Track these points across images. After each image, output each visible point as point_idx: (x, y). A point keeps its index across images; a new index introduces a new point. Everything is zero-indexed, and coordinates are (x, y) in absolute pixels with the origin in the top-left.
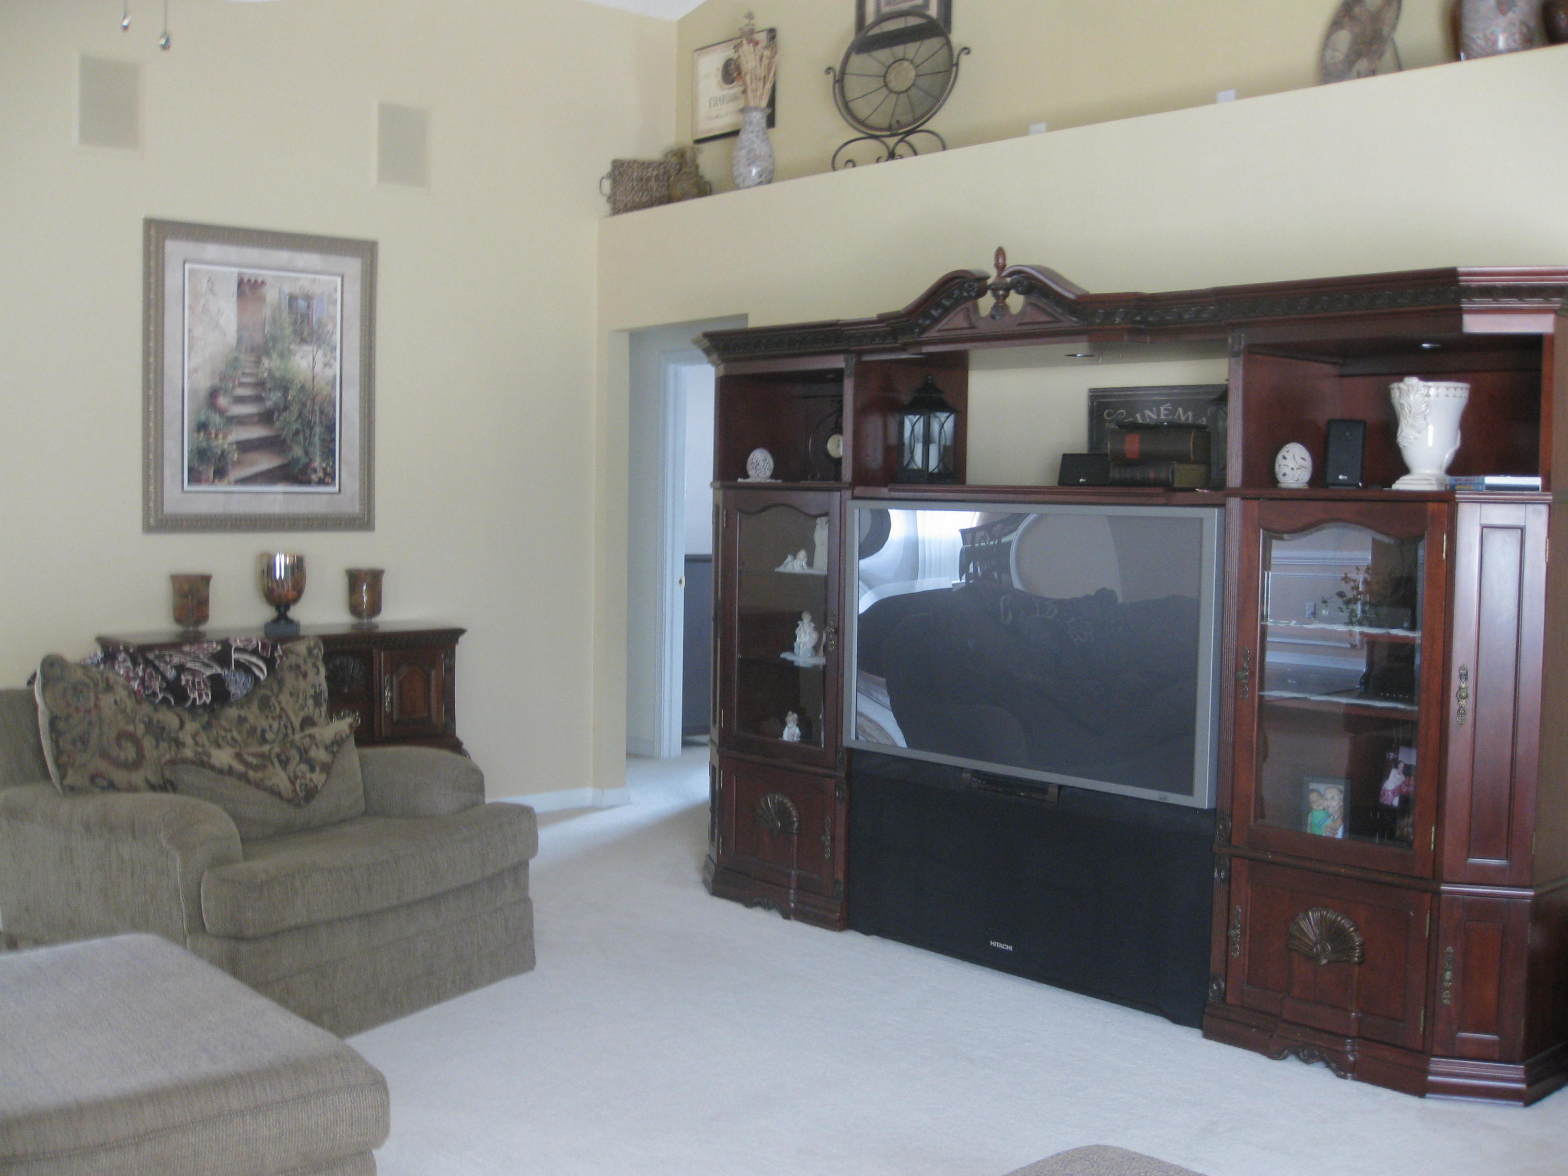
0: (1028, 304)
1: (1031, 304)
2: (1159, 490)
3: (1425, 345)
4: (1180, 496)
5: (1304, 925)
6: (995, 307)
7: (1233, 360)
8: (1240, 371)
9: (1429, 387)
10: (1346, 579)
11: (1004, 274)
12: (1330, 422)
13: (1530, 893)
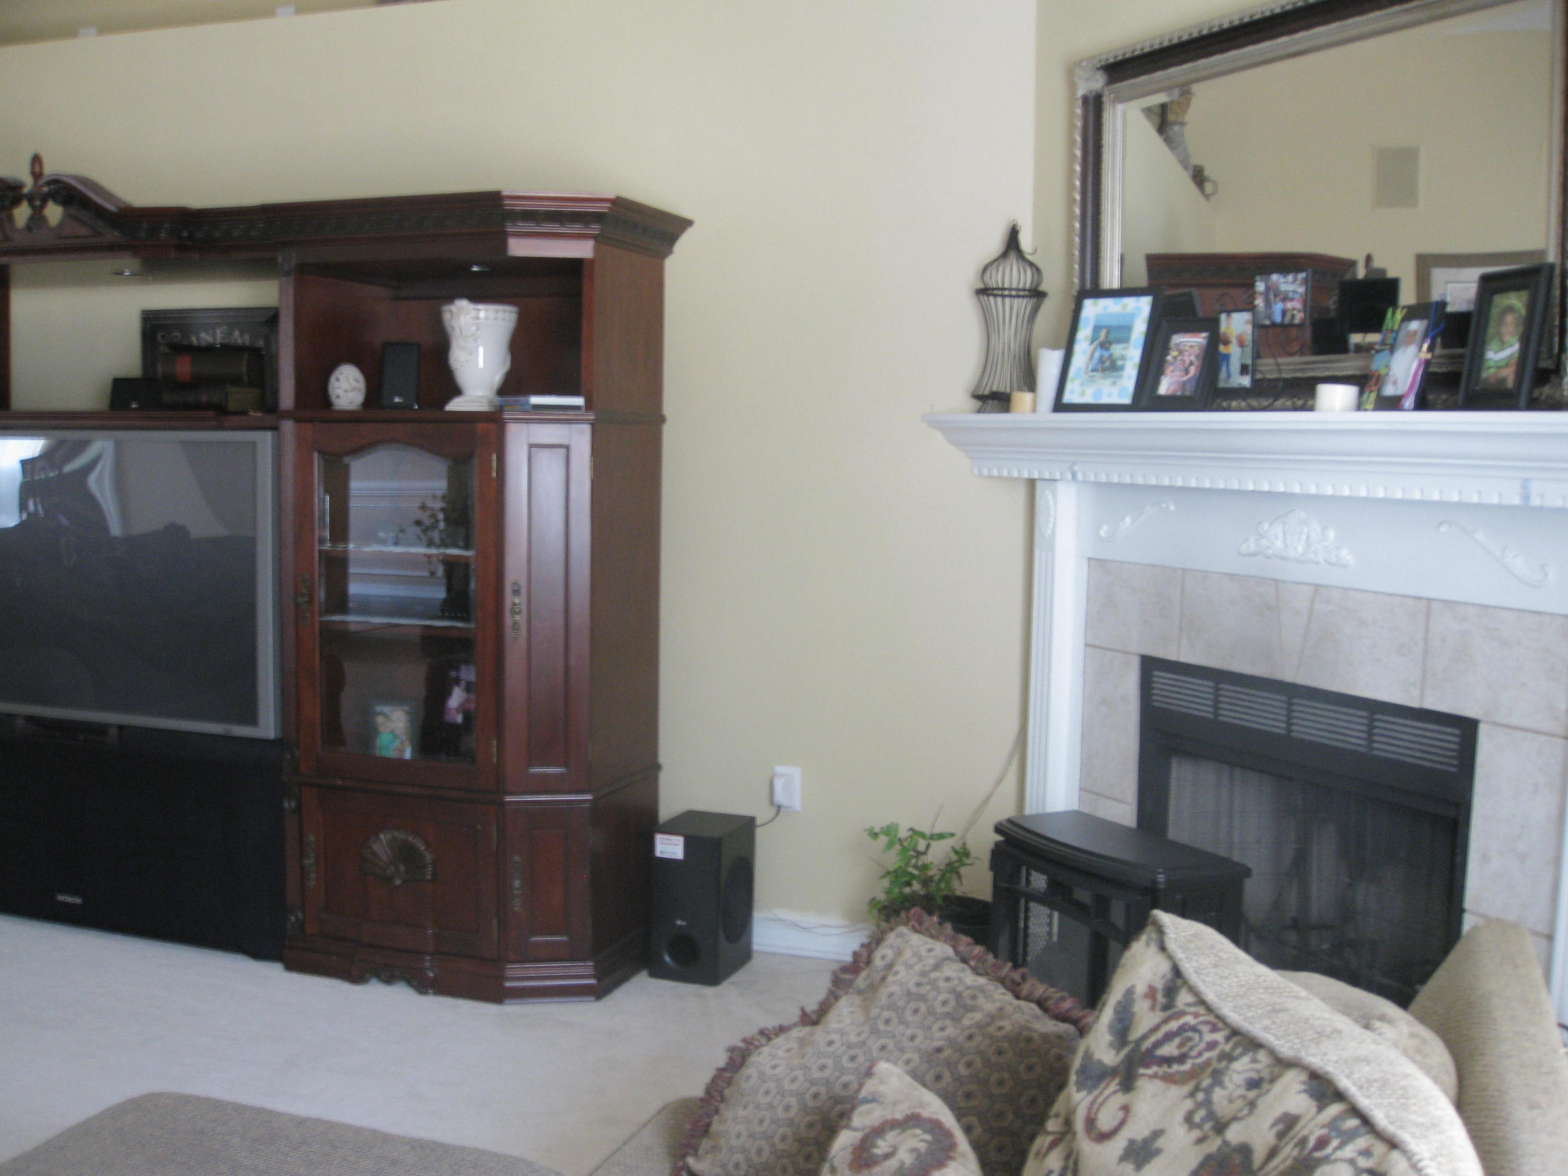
0: (67, 216)
1: (71, 216)
2: (211, 413)
3: (475, 269)
4: (235, 419)
5: (376, 847)
6: (32, 218)
7: (284, 279)
8: (291, 291)
9: (479, 310)
10: (423, 507)
11: (42, 182)
12: (386, 345)
13: (588, 797)
